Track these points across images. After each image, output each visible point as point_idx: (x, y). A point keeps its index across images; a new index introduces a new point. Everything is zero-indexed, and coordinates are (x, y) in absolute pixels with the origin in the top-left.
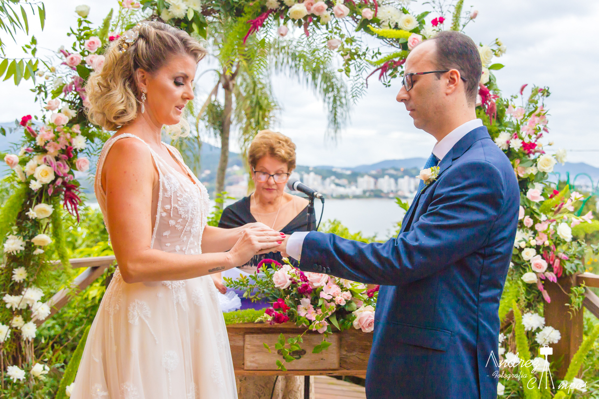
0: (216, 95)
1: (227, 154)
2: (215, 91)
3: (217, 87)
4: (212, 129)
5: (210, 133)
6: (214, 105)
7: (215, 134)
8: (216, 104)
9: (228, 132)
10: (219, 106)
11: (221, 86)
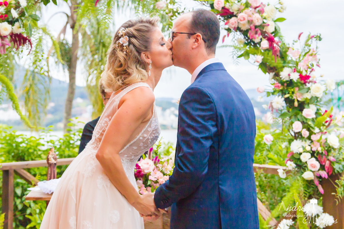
0: (64, 35)
1: (74, 87)
2: (64, 31)
3: (65, 28)
4: (61, 65)
5: (59, 68)
6: (62, 43)
7: (64, 69)
8: (64, 42)
9: (75, 67)
10: (67, 44)
11: (69, 26)
